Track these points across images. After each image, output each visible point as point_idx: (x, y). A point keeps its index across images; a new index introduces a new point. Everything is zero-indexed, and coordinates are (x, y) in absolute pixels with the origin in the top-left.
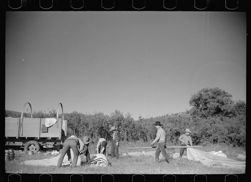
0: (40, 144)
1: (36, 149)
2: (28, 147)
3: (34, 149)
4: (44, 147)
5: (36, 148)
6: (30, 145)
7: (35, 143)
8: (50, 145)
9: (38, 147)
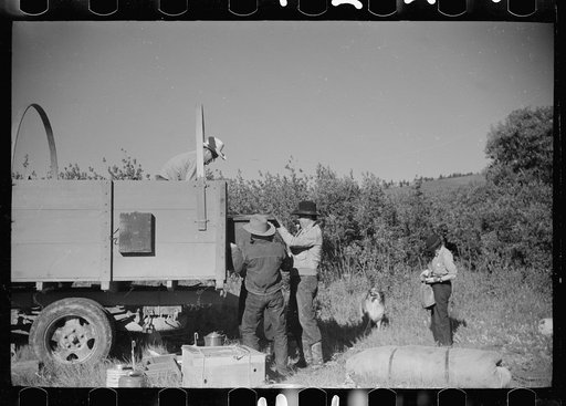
0: (110, 316)
1: (91, 343)
2: (51, 333)
3: (84, 343)
4: (133, 326)
5: (94, 334)
6: (61, 323)
7: (90, 308)
8: (164, 318)
9: (102, 332)
